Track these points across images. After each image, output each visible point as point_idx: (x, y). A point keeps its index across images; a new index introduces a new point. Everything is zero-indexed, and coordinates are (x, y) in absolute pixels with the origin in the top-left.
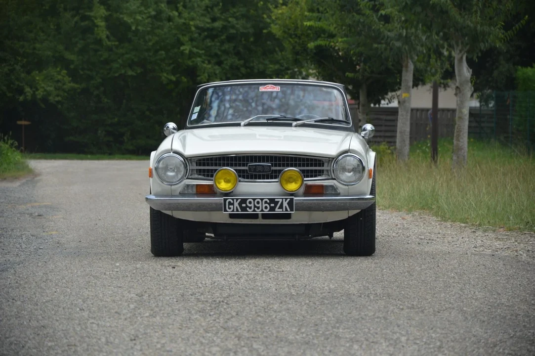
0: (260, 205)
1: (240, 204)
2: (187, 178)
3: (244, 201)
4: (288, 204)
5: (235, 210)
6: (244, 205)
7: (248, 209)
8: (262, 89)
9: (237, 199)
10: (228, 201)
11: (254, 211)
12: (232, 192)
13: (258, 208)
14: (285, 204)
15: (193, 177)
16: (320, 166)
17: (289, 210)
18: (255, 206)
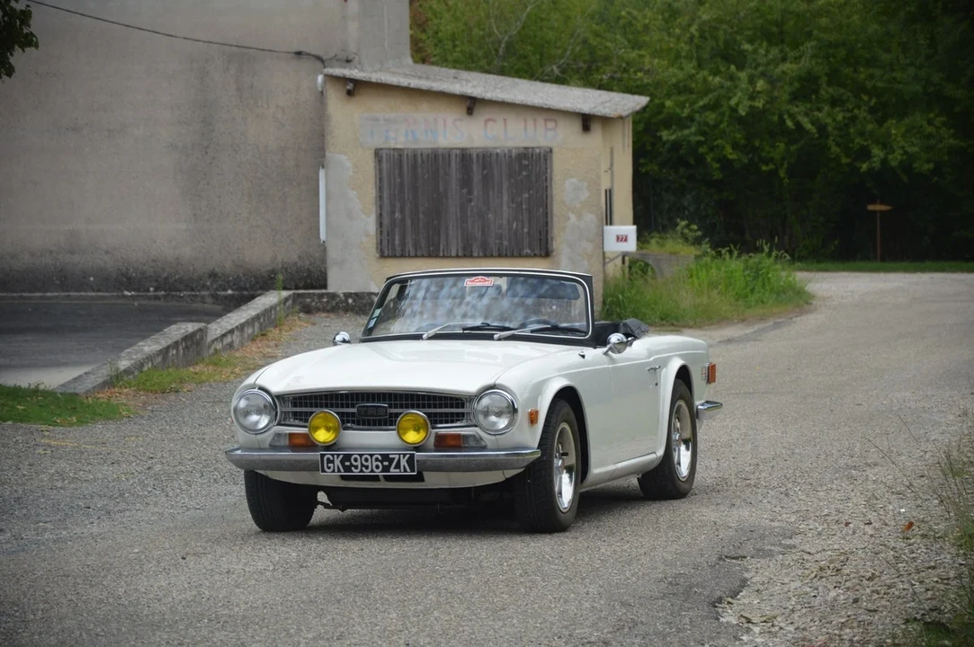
0: (369, 464)
1: (342, 462)
2: (279, 424)
3: (347, 458)
4: (407, 461)
5: (336, 470)
6: (347, 464)
7: (353, 468)
8: (468, 283)
9: (338, 455)
10: (325, 458)
11: (362, 471)
12: (335, 444)
13: (367, 467)
14: (404, 462)
15: (287, 422)
16: (457, 407)
17: (408, 470)
18: (362, 465)
